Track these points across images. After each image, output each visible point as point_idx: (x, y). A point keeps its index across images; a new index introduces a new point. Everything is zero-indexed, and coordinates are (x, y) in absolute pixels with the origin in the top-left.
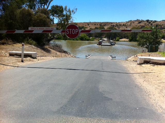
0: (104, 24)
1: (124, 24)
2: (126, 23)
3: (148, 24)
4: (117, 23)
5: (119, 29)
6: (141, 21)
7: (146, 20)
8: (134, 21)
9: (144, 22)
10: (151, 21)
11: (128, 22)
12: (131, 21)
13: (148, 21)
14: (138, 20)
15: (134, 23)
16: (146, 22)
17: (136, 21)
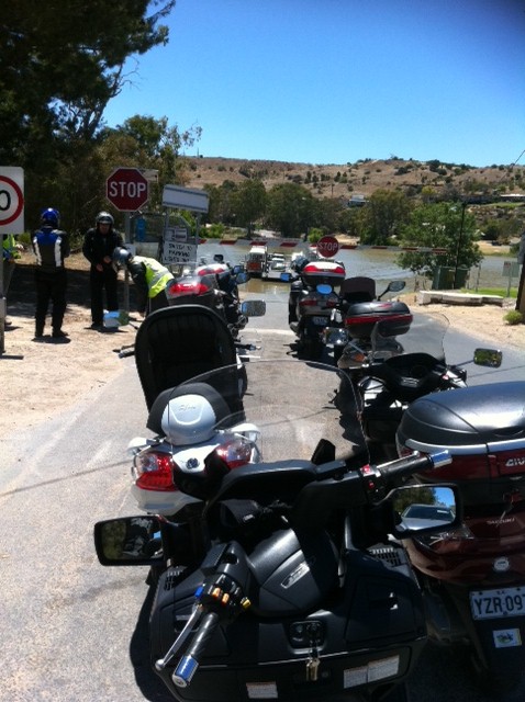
0: (258, 170)
1: (342, 173)
2: (350, 171)
3: (434, 180)
4: (310, 166)
5: (320, 193)
6: (410, 167)
7: (428, 163)
8: (380, 162)
9: (420, 170)
10: (449, 166)
11: (356, 167)
12: (367, 161)
13: (434, 165)
14: (396, 159)
15: (379, 171)
16: (427, 171)
17: (387, 162)
